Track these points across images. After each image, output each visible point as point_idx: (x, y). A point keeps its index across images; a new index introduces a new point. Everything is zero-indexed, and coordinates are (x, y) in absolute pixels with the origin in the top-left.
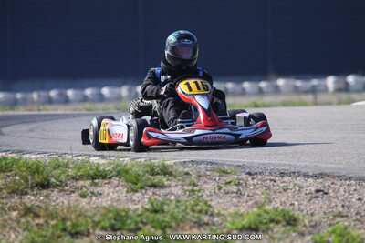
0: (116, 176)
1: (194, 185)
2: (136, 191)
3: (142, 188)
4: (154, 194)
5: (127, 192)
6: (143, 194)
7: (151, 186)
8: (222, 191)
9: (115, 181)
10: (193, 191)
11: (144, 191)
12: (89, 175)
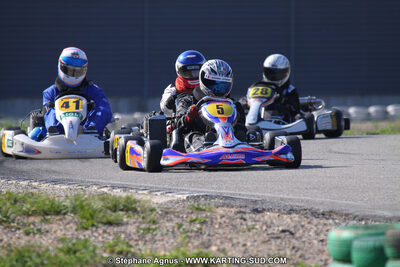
0: (72, 212)
1: (154, 222)
2: (87, 229)
3: (93, 225)
4: (105, 232)
5: (77, 230)
6: (92, 232)
7: (105, 224)
8: (181, 230)
9: (69, 217)
10: (149, 229)
11: (94, 229)
12: (43, 211)
